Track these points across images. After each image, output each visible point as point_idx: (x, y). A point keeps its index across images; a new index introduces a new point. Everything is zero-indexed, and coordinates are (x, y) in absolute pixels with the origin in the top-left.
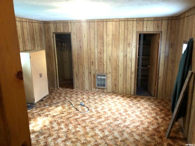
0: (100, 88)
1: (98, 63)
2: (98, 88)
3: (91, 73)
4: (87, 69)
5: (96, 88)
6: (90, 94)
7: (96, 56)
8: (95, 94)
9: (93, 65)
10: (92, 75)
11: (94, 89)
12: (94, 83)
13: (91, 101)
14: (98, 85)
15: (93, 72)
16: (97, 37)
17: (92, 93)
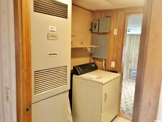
0: (133, 79)
1: (134, 62)
2: (132, 79)
3: (128, 68)
4: (126, 65)
5: (130, 79)
6: (126, 81)
7: (133, 57)
8: (130, 82)
9: (130, 63)
10: (129, 69)
11: (129, 79)
12: (130, 75)
13: (127, 85)
14: (133, 77)
15: (129, 68)
16: (135, 44)
17: (127, 81)
